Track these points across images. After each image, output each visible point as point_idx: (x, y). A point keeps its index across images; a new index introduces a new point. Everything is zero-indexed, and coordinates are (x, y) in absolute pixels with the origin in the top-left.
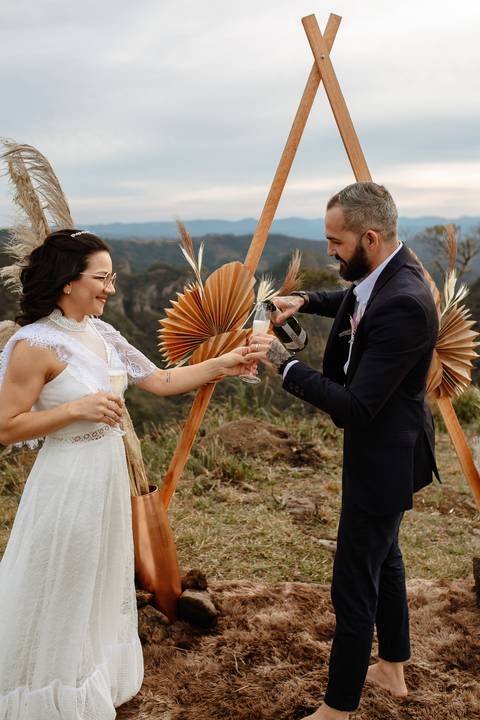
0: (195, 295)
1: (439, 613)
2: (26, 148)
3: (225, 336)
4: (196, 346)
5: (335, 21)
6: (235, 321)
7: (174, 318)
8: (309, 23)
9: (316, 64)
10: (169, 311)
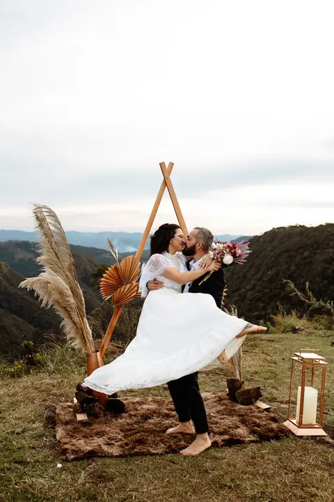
0: (116, 269)
1: (215, 402)
2: (45, 207)
3: (128, 286)
4: (116, 290)
5: (172, 165)
6: (132, 279)
7: (106, 278)
8: (162, 165)
9: (165, 180)
10: (104, 275)
